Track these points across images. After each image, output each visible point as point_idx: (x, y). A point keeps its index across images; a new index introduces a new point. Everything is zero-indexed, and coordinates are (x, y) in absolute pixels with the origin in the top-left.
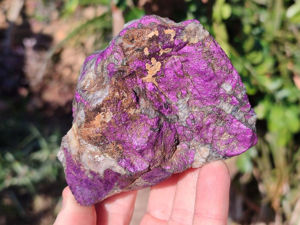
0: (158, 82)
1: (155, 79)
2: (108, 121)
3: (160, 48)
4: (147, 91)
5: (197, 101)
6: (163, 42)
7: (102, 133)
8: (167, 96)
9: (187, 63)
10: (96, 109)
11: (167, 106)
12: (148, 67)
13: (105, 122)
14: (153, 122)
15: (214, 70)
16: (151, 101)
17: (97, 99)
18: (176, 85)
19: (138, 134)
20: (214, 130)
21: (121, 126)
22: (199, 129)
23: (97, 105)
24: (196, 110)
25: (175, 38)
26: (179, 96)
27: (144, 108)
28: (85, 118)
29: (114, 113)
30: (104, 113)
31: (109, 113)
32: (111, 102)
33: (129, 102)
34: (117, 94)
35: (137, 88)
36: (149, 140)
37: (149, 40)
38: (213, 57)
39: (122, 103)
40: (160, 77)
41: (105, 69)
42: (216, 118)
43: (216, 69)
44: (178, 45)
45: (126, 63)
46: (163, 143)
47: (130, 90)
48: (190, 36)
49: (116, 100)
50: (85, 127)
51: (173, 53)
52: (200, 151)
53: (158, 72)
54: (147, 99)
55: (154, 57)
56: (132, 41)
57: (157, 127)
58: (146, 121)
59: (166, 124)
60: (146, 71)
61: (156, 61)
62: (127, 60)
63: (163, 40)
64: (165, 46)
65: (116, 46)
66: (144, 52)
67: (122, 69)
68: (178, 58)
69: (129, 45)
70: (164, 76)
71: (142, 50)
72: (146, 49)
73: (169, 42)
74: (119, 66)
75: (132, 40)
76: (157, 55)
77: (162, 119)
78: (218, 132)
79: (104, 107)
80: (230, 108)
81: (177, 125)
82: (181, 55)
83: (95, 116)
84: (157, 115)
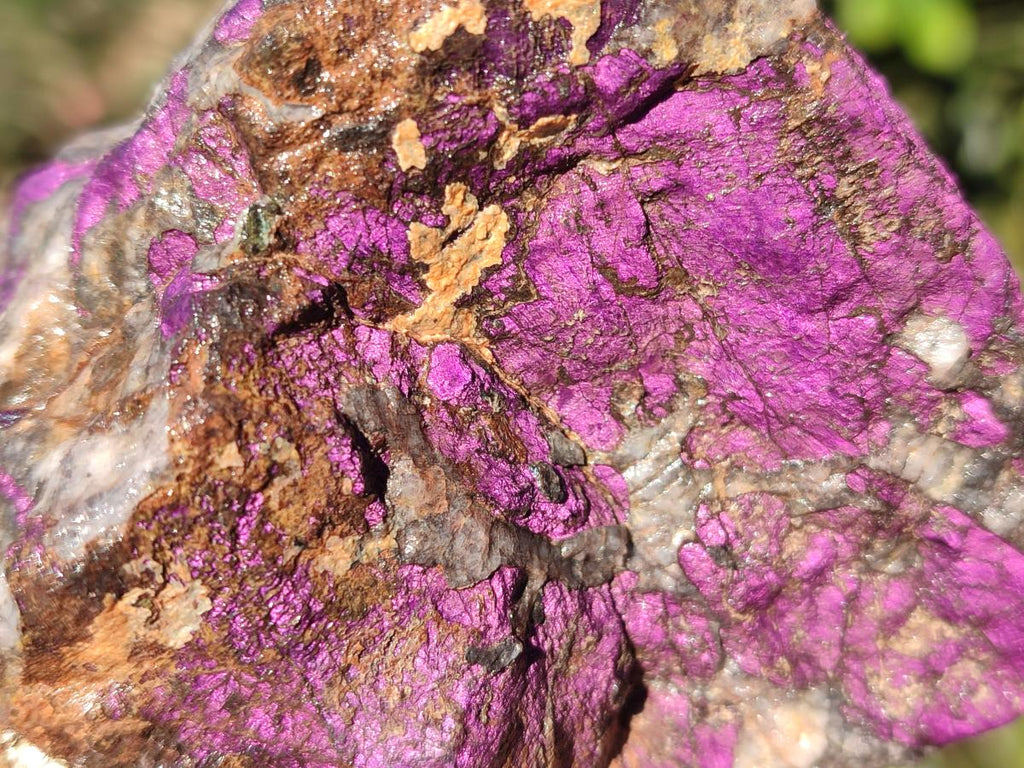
0: (497, 338)
1: (472, 318)
2: (179, 636)
3: (502, 119)
4: (427, 401)
5: (745, 436)
6: (520, 77)
7: (144, 714)
8: (551, 412)
9: (677, 202)
10: (87, 572)
11: (562, 480)
12: (428, 247)
13: (157, 649)
14: (484, 606)
15: (856, 238)
16: (458, 469)
17: (91, 502)
18: (605, 345)
19: (393, 700)
20: (853, 600)
21: (274, 659)
22: (765, 602)
23: (92, 547)
24: (740, 487)
25: (595, 42)
26: (629, 408)
27: (415, 523)
28: (24, 630)
29: (215, 583)
30: (146, 596)
31: (181, 589)
32: (193, 512)
33: (316, 499)
34: (228, 457)
35: (363, 396)
36: (466, 731)
37: (422, 65)
38: (847, 155)
39: (266, 513)
40: (505, 302)
41: (136, 273)
42: (866, 532)
43: (866, 230)
44: (617, 93)
45: (278, 233)
46: (548, 723)
47: (320, 418)
48: (696, 28)
49: (221, 497)
50: (29, 678)
51: (581, 144)
52: (767, 730)
53: (490, 271)
54: (434, 460)
55: (463, 180)
56: (303, 82)
57: (508, 631)
58: (434, 603)
59: (559, 601)
60: (415, 274)
61: (472, 203)
62: (279, 211)
63: (518, 63)
64: (536, 104)
65: (195, 117)
66: (394, 153)
67: (246, 277)
68: (615, 172)
69: (286, 110)
70: (531, 295)
71: (381, 139)
72: (408, 127)
73: (557, 77)
74: (232, 256)
75: (305, 72)
76: (484, 162)
77: (536, 571)
78: (875, 610)
79: (140, 555)
80: (949, 465)
81: (624, 592)
82: (635, 155)
83: (84, 618)
84: (502, 553)
